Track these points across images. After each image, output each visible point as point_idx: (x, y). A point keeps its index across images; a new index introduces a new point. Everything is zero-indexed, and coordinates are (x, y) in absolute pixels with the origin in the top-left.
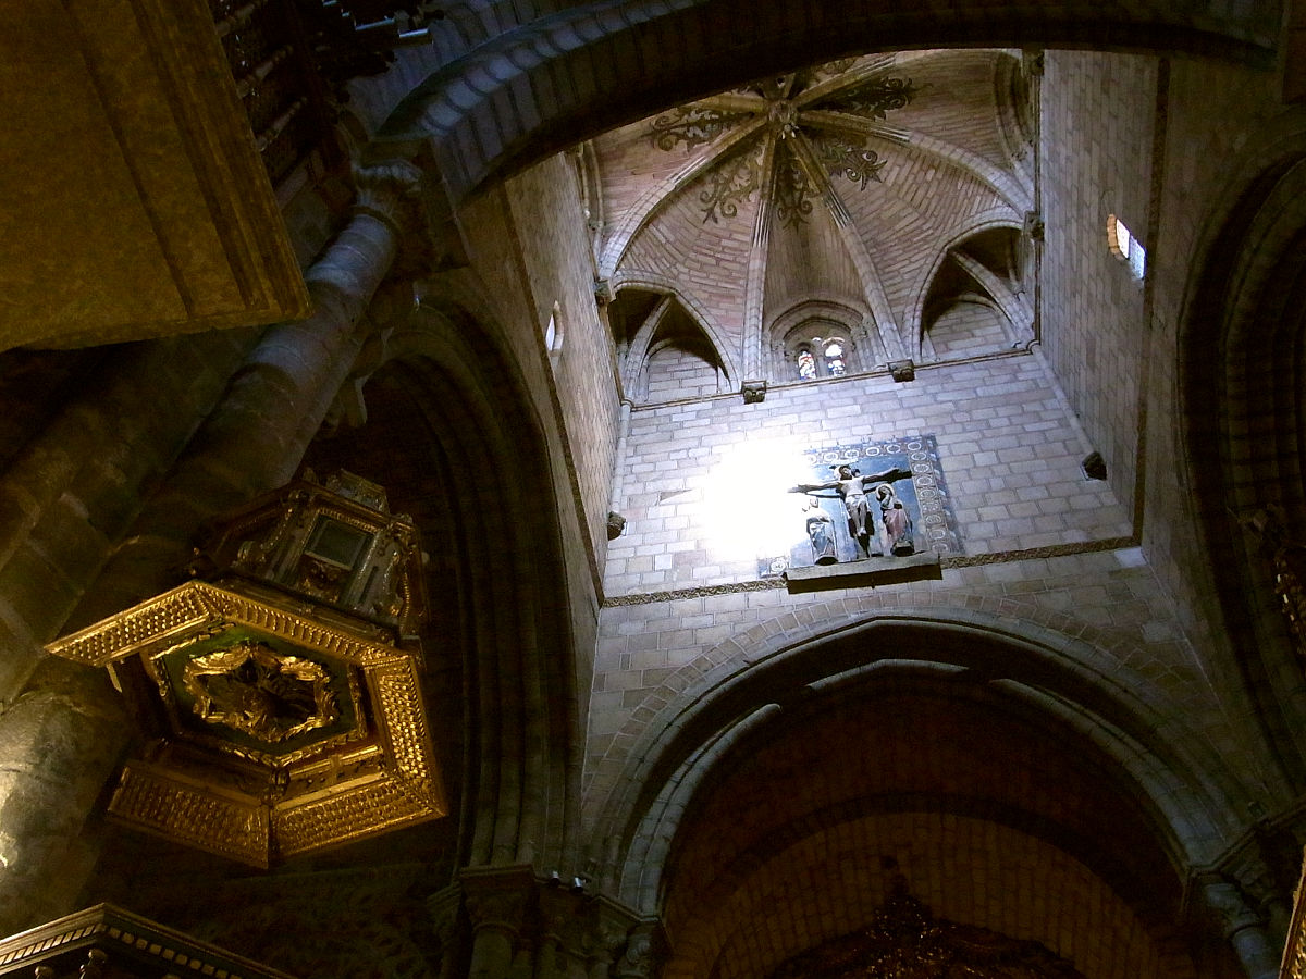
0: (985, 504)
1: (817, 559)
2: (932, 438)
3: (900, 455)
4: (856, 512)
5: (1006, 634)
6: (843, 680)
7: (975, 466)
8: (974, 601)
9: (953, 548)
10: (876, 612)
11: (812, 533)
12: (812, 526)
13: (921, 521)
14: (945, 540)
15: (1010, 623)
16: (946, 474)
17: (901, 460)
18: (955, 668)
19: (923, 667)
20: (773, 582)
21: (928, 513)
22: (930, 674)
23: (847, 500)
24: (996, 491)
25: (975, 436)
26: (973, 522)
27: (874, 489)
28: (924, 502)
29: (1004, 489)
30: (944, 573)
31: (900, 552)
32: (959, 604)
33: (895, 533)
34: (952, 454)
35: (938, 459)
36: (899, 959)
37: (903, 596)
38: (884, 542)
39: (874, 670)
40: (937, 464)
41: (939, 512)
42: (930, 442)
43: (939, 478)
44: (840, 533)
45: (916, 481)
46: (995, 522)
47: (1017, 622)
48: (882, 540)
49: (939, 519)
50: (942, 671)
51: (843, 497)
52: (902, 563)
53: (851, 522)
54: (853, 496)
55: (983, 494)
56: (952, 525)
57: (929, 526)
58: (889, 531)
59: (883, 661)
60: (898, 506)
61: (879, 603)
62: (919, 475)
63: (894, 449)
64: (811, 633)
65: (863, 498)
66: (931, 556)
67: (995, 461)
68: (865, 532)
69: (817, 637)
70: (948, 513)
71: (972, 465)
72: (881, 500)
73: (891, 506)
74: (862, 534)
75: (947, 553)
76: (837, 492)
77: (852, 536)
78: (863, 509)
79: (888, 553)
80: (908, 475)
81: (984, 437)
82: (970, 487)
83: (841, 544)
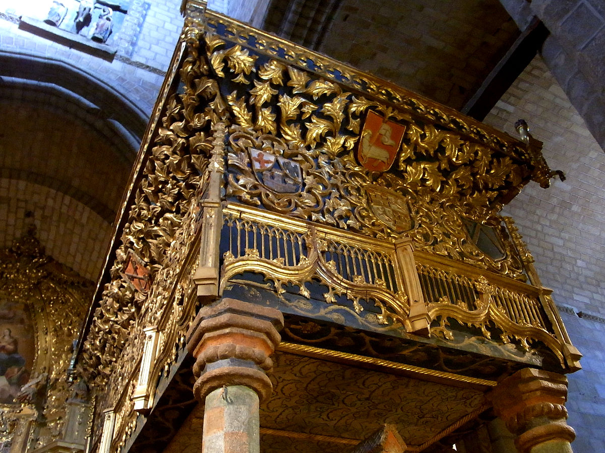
0: (157, 44)
1: (46, 19)
2: (149, 5)
5: (128, 100)
6: (24, 84)
7: (163, 27)
8: (122, 80)
9: (127, 53)
10: (63, 59)
14: (125, 48)
15: (134, 97)
16: (146, 23)
17: (126, 4)
18: (92, 105)
19: (74, 97)
20: (11, 18)
21: (123, 33)
22: (77, 103)
24: (166, 42)
25: (173, 16)
26: (145, 48)
27: (101, 9)
28: (126, 28)
29: (170, 43)
30: (114, 61)
31: (95, 39)
32: (113, 77)
34: (155, 16)
35: (146, 15)
36: (16, 268)
37: (84, 60)
38: (91, 33)
39: (46, 87)
40: (144, 17)
41: (130, 36)
43: (141, 22)
45: (127, 17)
46: (156, 54)
47: (138, 99)
48: (90, 31)
49: (128, 38)
50: (85, 105)
52: (94, 44)
55: (158, 40)
56: (133, 44)
57: (121, 39)
59: (54, 85)
61: (69, 56)
64: (18, 50)
66: (112, 50)
67: (175, 30)
68: (82, 21)
69: (20, 54)
70: (135, 39)
71: (162, 25)
75: (122, 53)
79: (90, 37)
80: (125, 12)
81: (176, 18)
82: (154, 34)
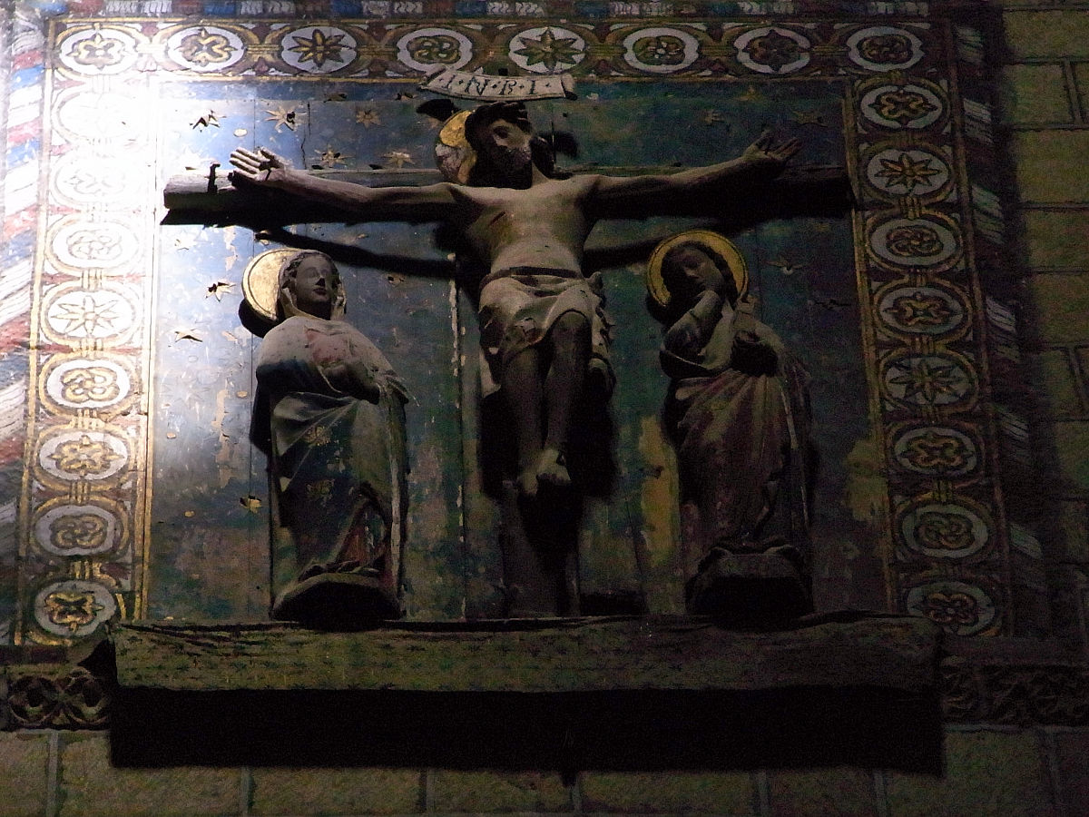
1: (287, 590)
3: (803, 88)
4: (527, 361)
11: (282, 448)
12: (285, 410)
13: (865, 451)
16: (1033, 221)
17: (804, 111)
20: (34, 691)
21: (906, 416)
23: (487, 298)
27: (641, 253)
33: (722, 500)
38: (660, 541)
42: (968, 33)
43: (991, 230)
44: (429, 464)
51: (472, 273)
53: (495, 412)
54: (527, 275)
57: (906, 484)
58: (693, 487)
60: (751, 358)
62: (885, 206)
63: (773, 50)
65: (574, 296)
68: (563, 474)
70: (1017, 428)
72: (666, 315)
73: (720, 348)
74: (544, 482)
76: (442, 241)
77: (491, 488)
78: (566, 350)
79: (668, 600)
83: (430, 521)
